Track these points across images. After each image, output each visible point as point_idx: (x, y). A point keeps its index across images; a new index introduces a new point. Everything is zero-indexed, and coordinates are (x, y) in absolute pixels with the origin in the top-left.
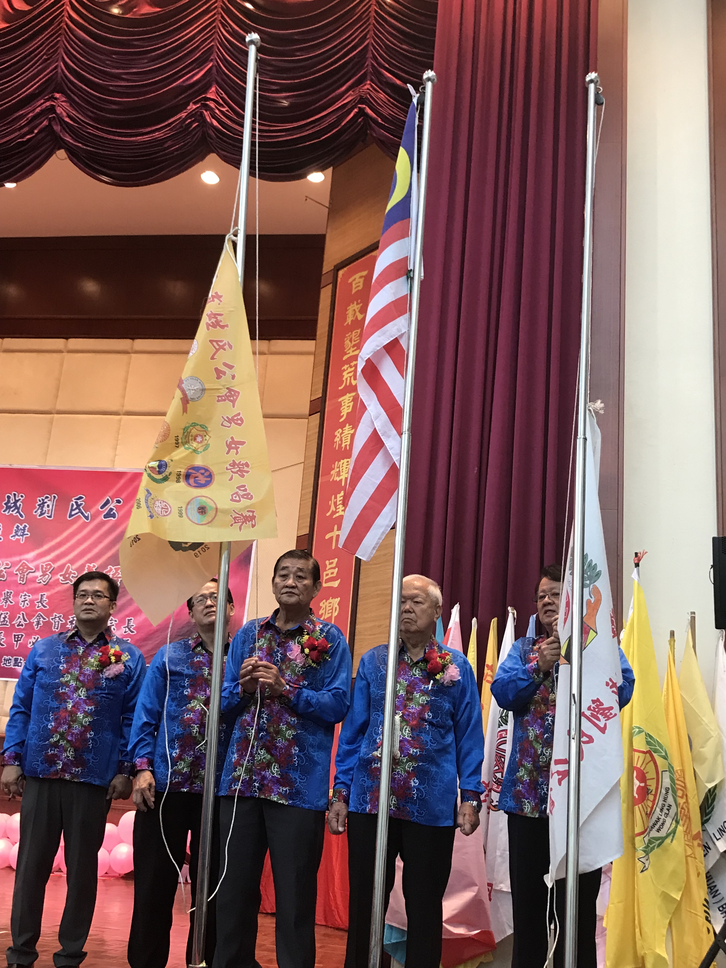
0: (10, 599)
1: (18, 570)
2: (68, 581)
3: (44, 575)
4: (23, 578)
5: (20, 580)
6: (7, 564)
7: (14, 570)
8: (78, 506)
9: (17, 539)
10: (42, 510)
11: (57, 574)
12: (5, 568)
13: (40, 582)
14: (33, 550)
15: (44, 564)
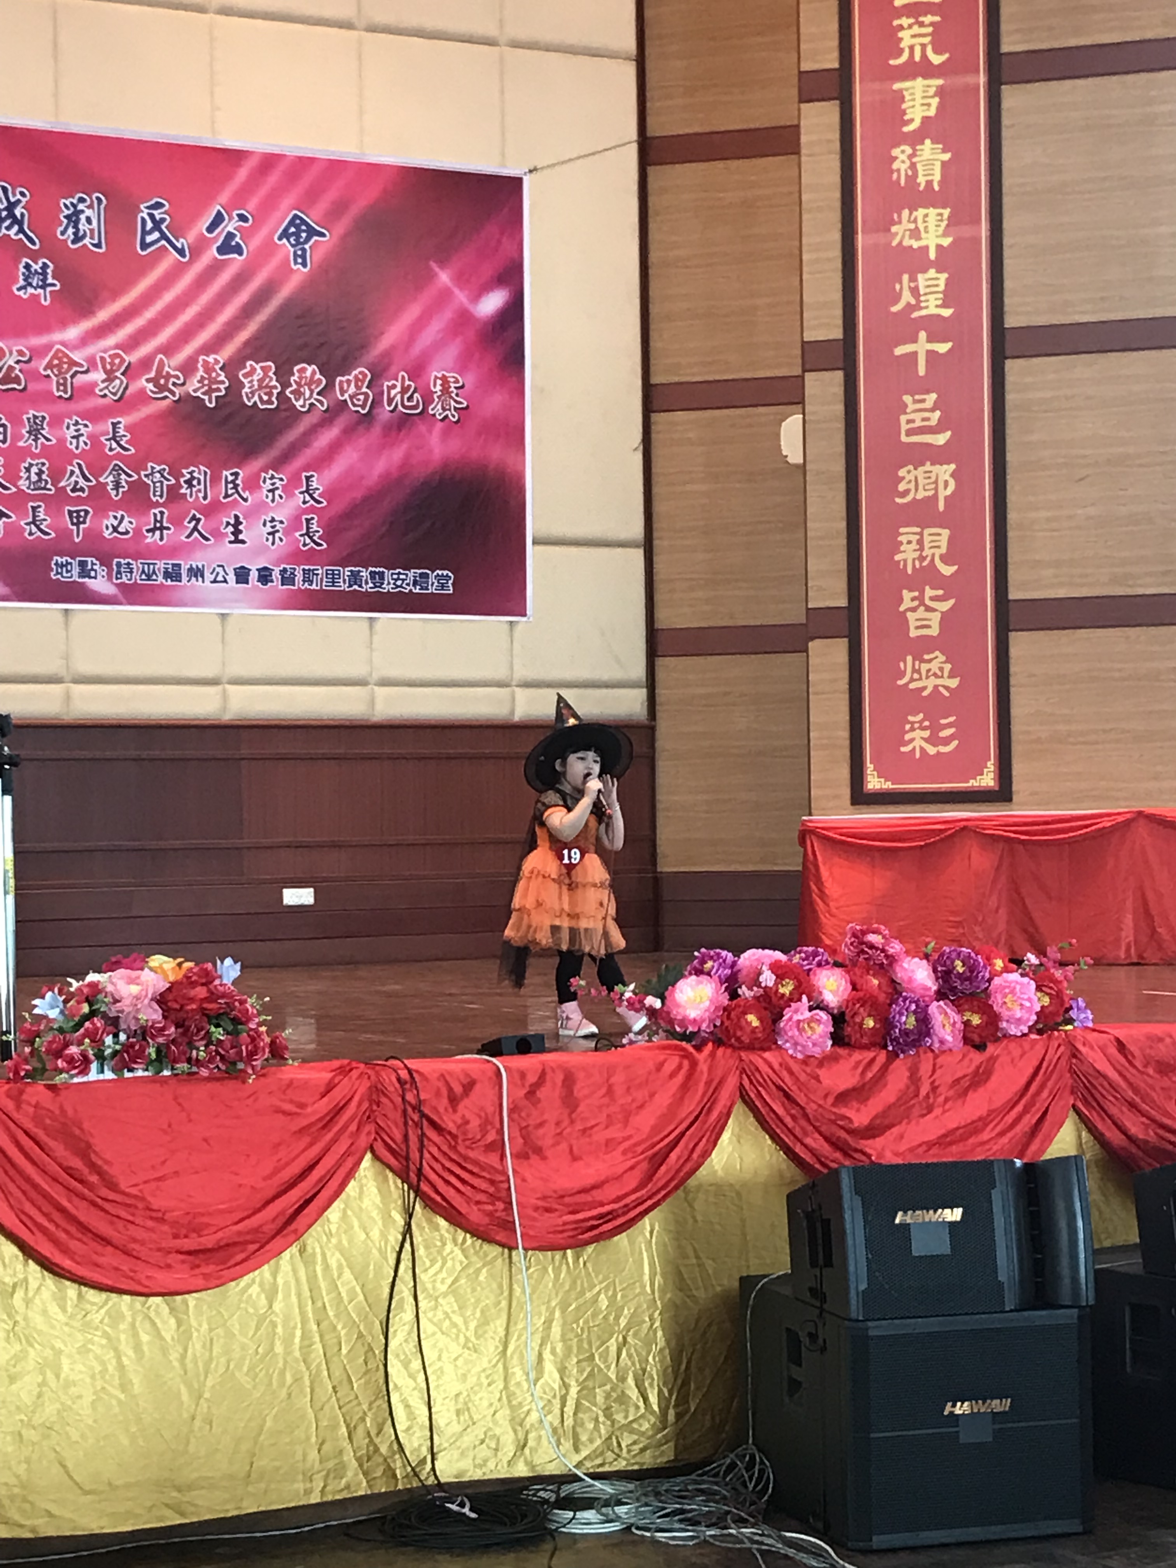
0: (43, 432)
1: (49, 366)
2: (166, 393)
3: (110, 379)
4: (65, 385)
5: (58, 390)
6: (20, 353)
7: (41, 365)
8: (157, 224)
9: (32, 295)
10: (76, 227)
11: (139, 376)
12: (18, 362)
13: (105, 396)
14: (75, 321)
15: (106, 356)
